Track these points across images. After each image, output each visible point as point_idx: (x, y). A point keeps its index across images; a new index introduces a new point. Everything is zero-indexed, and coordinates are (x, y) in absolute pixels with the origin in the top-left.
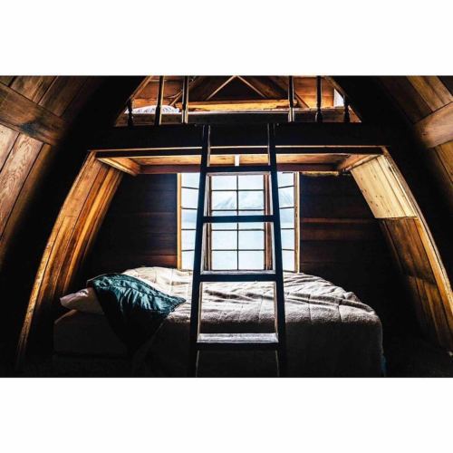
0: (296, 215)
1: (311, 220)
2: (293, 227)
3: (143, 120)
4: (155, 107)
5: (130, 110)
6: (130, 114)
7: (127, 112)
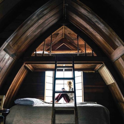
0: (82, 85)
1: (87, 86)
2: (81, 89)
3: (39, 55)
4: (42, 52)
5: (36, 52)
6: (36, 53)
7: (35, 53)
